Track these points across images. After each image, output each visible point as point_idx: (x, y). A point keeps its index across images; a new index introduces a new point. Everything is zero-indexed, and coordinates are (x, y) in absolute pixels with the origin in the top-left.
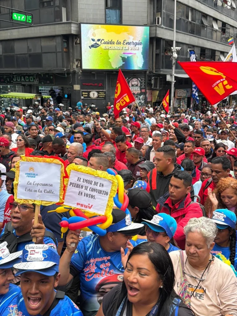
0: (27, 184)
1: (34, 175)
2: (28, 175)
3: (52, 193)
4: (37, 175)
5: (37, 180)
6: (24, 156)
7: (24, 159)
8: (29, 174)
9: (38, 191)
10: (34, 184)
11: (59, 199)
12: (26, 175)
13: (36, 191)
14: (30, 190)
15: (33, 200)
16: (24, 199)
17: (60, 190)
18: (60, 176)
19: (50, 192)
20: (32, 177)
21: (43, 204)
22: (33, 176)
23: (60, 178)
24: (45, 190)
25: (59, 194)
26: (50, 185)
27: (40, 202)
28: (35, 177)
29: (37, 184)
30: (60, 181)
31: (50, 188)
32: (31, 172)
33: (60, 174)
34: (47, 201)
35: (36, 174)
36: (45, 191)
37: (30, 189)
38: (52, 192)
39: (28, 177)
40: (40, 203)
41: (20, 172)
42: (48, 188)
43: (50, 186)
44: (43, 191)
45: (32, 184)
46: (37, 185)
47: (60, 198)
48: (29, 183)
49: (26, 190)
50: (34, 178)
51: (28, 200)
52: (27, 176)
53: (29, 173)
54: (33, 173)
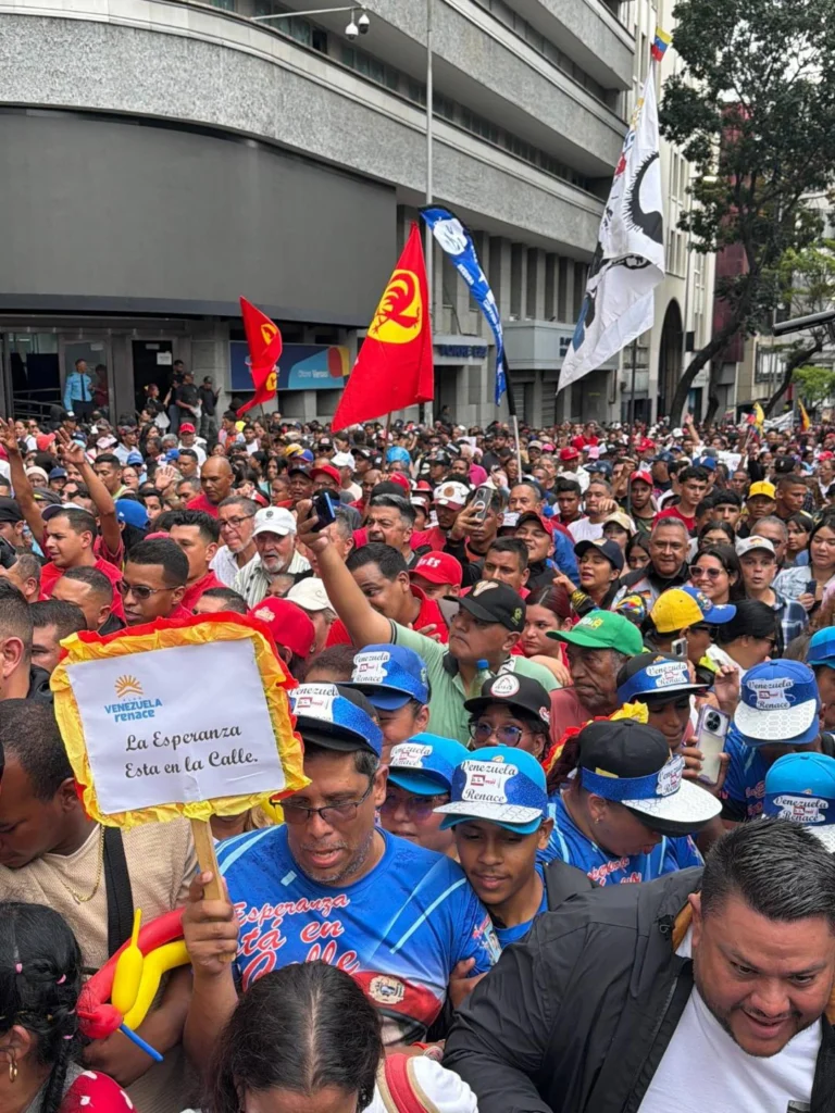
0: (129, 748)
1: (146, 708)
2: (122, 712)
3: (247, 759)
4: (158, 703)
5: (165, 721)
6: (75, 642)
7: (80, 652)
8: (124, 707)
9: (182, 766)
10: (158, 742)
11: (283, 775)
12: (112, 715)
13: (175, 768)
14: (145, 770)
15: (174, 806)
16: (133, 811)
17: (277, 739)
18: (261, 685)
19: (237, 759)
20: (139, 716)
21: (223, 810)
22: (141, 711)
23: (264, 695)
24: (214, 755)
25: (278, 757)
26: (228, 732)
27: (206, 808)
28: (151, 714)
29: (170, 739)
30: (266, 707)
31: (235, 742)
32: (130, 697)
33: (259, 677)
34: (233, 797)
35: (154, 703)
36: (214, 761)
37: (145, 767)
38: (243, 759)
39: (123, 719)
40: (206, 812)
41: (79, 707)
42: (223, 747)
43: (232, 733)
44: (206, 763)
45: (149, 742)
46: (171, 744)
47: (285, 770)
48: (134, 745)
49: (130, 773)
50: (149, 718)
51: (150, 809)
52: (117, 717)
53: (120, 702)
54: (138, 701)
